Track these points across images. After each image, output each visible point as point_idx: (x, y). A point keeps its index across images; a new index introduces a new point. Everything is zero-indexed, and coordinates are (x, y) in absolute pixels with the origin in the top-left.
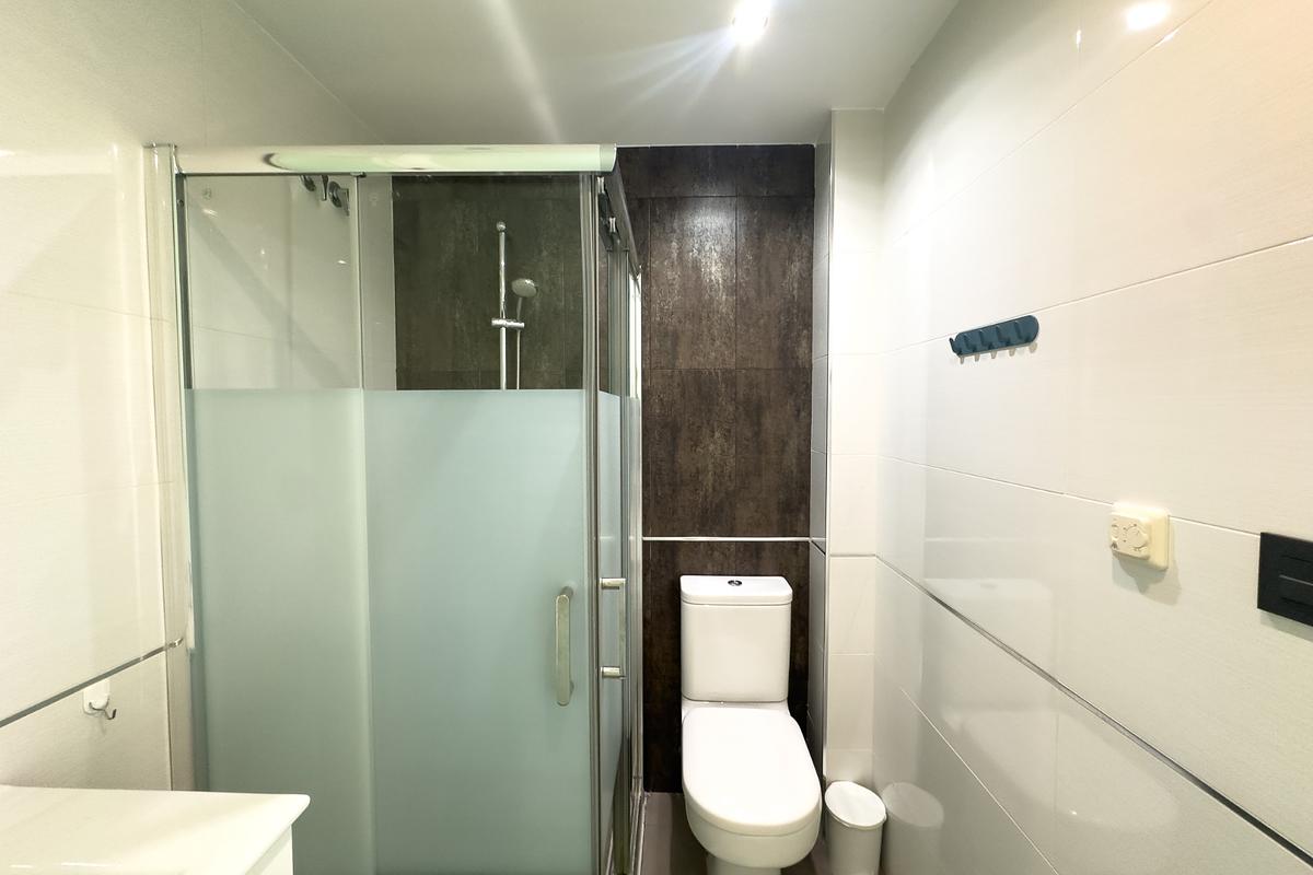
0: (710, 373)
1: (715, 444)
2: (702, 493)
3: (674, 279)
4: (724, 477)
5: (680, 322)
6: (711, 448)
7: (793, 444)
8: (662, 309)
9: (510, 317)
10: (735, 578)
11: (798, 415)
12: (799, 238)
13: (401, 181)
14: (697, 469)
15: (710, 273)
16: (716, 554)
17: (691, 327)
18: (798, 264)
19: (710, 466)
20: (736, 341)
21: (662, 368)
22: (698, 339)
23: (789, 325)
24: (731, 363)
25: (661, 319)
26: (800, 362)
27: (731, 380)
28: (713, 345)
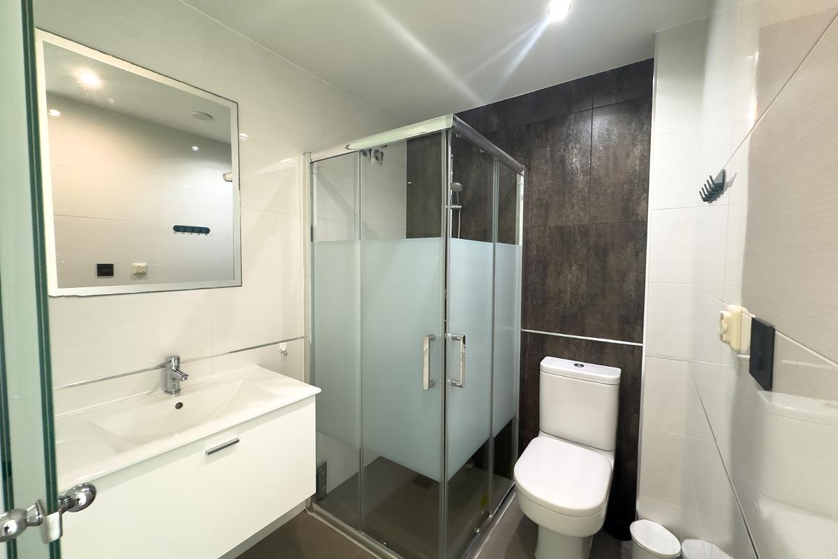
0: (570, 228)
1: (572, 274)
2: (562, 306)
3: (547, 170)
4: (578, 296)
5: (550, 197)
6: (570, 276)
7: (632, 276)
8: (539, 190)
9: (454, 202)
10: (580, 363)
11: (637, 255)
12: (641, 128)
13: (411, 141)
14: (560, 290)
15: (572, 163)
16: (571, 346)
17: (557, 199)
18: (640, 147)
19: (569, 289)
20: (589, 207)
21: (538, 226)
22: (562, 206)
23: (631, 191)
24: (586, 221)
25: (538, 195)
26: (639, 217)
27: (584, 231)
28: (572, 209)
